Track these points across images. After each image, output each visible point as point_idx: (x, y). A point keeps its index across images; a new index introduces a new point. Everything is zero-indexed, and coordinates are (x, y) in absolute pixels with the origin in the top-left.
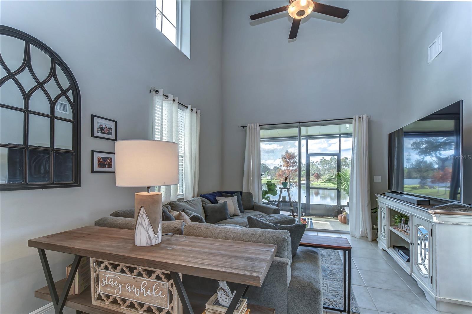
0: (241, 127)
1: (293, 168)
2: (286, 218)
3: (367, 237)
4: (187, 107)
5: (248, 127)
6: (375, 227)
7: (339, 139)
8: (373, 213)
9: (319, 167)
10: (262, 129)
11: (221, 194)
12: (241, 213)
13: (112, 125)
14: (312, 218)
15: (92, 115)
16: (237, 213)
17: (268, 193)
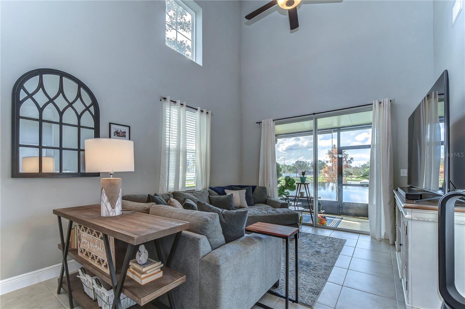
0: (257, 123)
4: (197, 109)
5: (263, 123)
10: (276, 124)
11: (231, 188)
12: (248, 205)
13: (126, 129)
15: (109, 123)
16: (243, 206)
17: (286, 189)
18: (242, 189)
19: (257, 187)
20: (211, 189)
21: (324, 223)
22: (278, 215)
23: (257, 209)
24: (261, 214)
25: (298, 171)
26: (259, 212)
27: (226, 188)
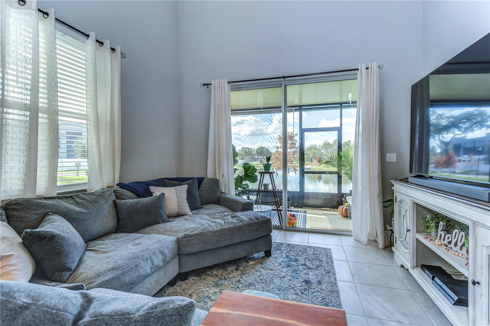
0: (204, 85)
1: (291, 150)
2: (257, 218)
3: (376, 241)
4: (86, 35)
5: (212, 86)
6: (388, 228)
7: (340, 110)
8: (385, 207)
9: (323, 151)
10: (233, 89)
11: (163, 182)
12: (191, 210)
14: (306, 210)
16: (182, 212)
17: (245, 180)
18: (181, 185)
19: (204, 179)
20: (122, 187)
21: (293, 223)
22: (242, 226)
23: (206, 217)
24: (215, 227)
25: (244, 157)
26: (211, 223)
27: (153, 183)
